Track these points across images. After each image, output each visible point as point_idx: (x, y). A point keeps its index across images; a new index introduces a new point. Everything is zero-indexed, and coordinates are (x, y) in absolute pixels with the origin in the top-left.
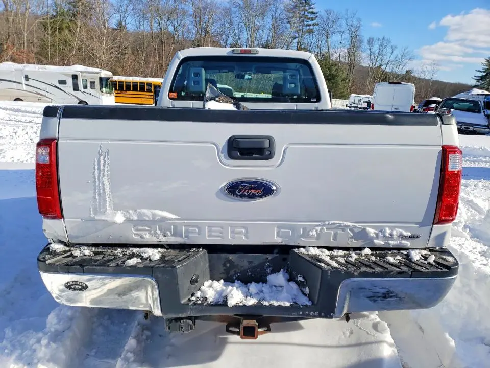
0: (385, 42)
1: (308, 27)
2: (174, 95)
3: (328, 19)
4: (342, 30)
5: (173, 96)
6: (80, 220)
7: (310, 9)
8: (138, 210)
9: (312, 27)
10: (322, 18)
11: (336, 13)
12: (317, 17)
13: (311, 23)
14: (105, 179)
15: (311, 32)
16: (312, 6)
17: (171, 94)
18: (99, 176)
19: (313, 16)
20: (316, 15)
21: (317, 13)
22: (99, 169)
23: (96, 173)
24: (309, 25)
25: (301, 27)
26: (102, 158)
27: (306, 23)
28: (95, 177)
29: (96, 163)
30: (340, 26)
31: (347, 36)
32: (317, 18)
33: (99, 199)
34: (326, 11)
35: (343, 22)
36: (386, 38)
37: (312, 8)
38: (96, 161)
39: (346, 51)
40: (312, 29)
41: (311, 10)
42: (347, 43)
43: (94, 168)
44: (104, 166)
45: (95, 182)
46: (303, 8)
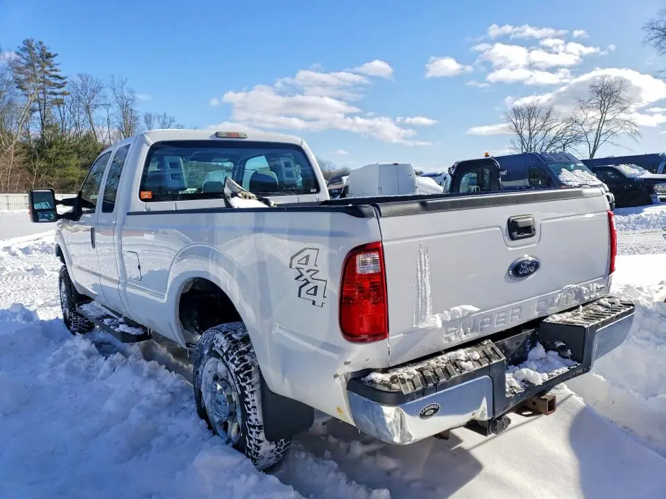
0: (167, 120)
1: (54, 97)
2: (147, 195)
3: (84, 86)
4: (108, 102)
5: (146, 197)
6: (402, 335)
7: (51, 70)
8: (452, 309)
9: (59, 97)
10: (75, 86)
11: (95, 80)
12: (65, 83)
13: (57, 90)
14: (427, 281)
15: (59, 103)
16: (56, 67)
17: (143, 193)
18: (422, 277)
19: (58, 81)
20: (64, 81)
21: (66, 78)
22: (421, 270)
23: (419, 275)
24: (55, 94)
25: (41, 96)
26: (423, 256)
27: (49, 90)
28: (418, 281)
29: (418, 264)
30: (105, 97)
31: (115, 109)
32: (67, 85)
33: (422, 305)
34: (80, 76)
35: (108, 92)
36: (168, 115)
37: (56, 70)
38: (418, 260)
39: (116, 130)
40: (61, 100)
41: (54, 73)
42: (117, 121)
43: (417, 269)
44: (425, 266)
45: (418, 285)
46: (40, 68)
